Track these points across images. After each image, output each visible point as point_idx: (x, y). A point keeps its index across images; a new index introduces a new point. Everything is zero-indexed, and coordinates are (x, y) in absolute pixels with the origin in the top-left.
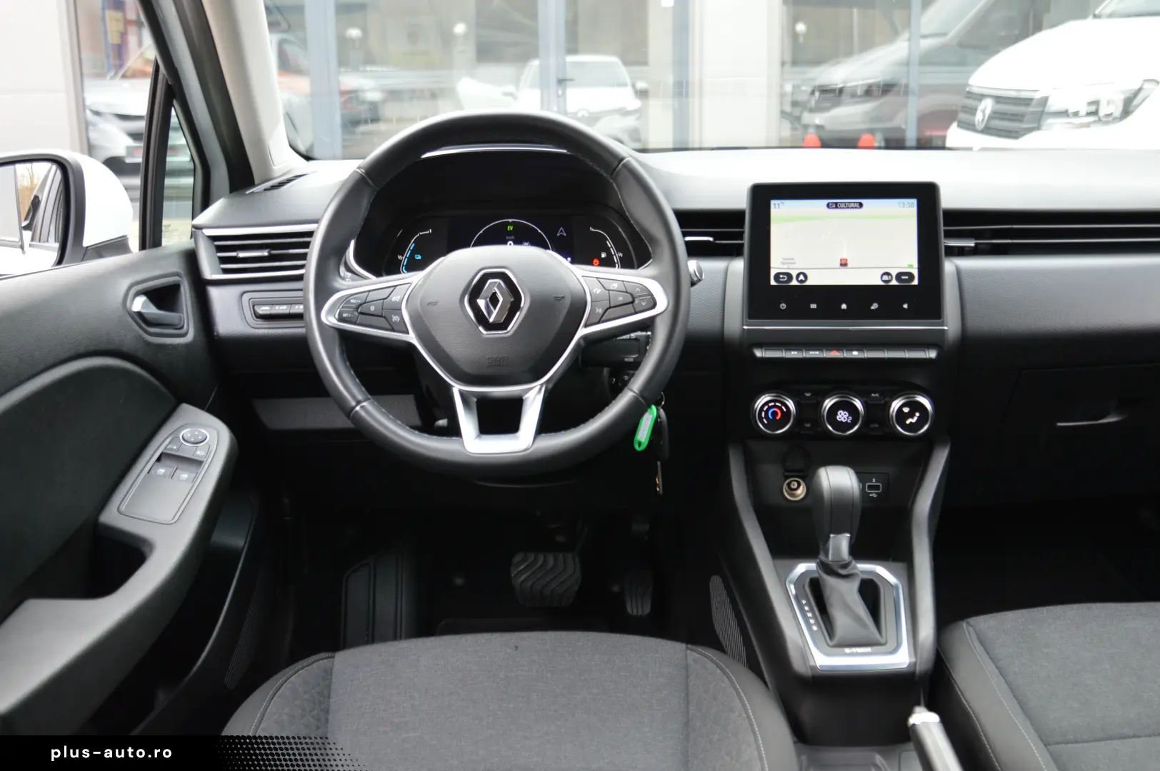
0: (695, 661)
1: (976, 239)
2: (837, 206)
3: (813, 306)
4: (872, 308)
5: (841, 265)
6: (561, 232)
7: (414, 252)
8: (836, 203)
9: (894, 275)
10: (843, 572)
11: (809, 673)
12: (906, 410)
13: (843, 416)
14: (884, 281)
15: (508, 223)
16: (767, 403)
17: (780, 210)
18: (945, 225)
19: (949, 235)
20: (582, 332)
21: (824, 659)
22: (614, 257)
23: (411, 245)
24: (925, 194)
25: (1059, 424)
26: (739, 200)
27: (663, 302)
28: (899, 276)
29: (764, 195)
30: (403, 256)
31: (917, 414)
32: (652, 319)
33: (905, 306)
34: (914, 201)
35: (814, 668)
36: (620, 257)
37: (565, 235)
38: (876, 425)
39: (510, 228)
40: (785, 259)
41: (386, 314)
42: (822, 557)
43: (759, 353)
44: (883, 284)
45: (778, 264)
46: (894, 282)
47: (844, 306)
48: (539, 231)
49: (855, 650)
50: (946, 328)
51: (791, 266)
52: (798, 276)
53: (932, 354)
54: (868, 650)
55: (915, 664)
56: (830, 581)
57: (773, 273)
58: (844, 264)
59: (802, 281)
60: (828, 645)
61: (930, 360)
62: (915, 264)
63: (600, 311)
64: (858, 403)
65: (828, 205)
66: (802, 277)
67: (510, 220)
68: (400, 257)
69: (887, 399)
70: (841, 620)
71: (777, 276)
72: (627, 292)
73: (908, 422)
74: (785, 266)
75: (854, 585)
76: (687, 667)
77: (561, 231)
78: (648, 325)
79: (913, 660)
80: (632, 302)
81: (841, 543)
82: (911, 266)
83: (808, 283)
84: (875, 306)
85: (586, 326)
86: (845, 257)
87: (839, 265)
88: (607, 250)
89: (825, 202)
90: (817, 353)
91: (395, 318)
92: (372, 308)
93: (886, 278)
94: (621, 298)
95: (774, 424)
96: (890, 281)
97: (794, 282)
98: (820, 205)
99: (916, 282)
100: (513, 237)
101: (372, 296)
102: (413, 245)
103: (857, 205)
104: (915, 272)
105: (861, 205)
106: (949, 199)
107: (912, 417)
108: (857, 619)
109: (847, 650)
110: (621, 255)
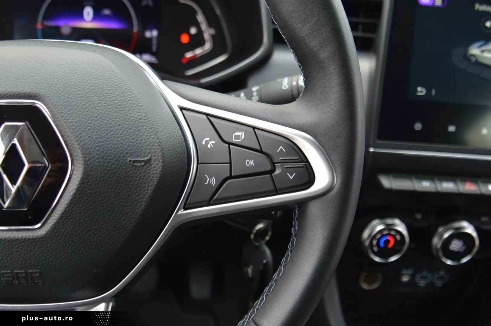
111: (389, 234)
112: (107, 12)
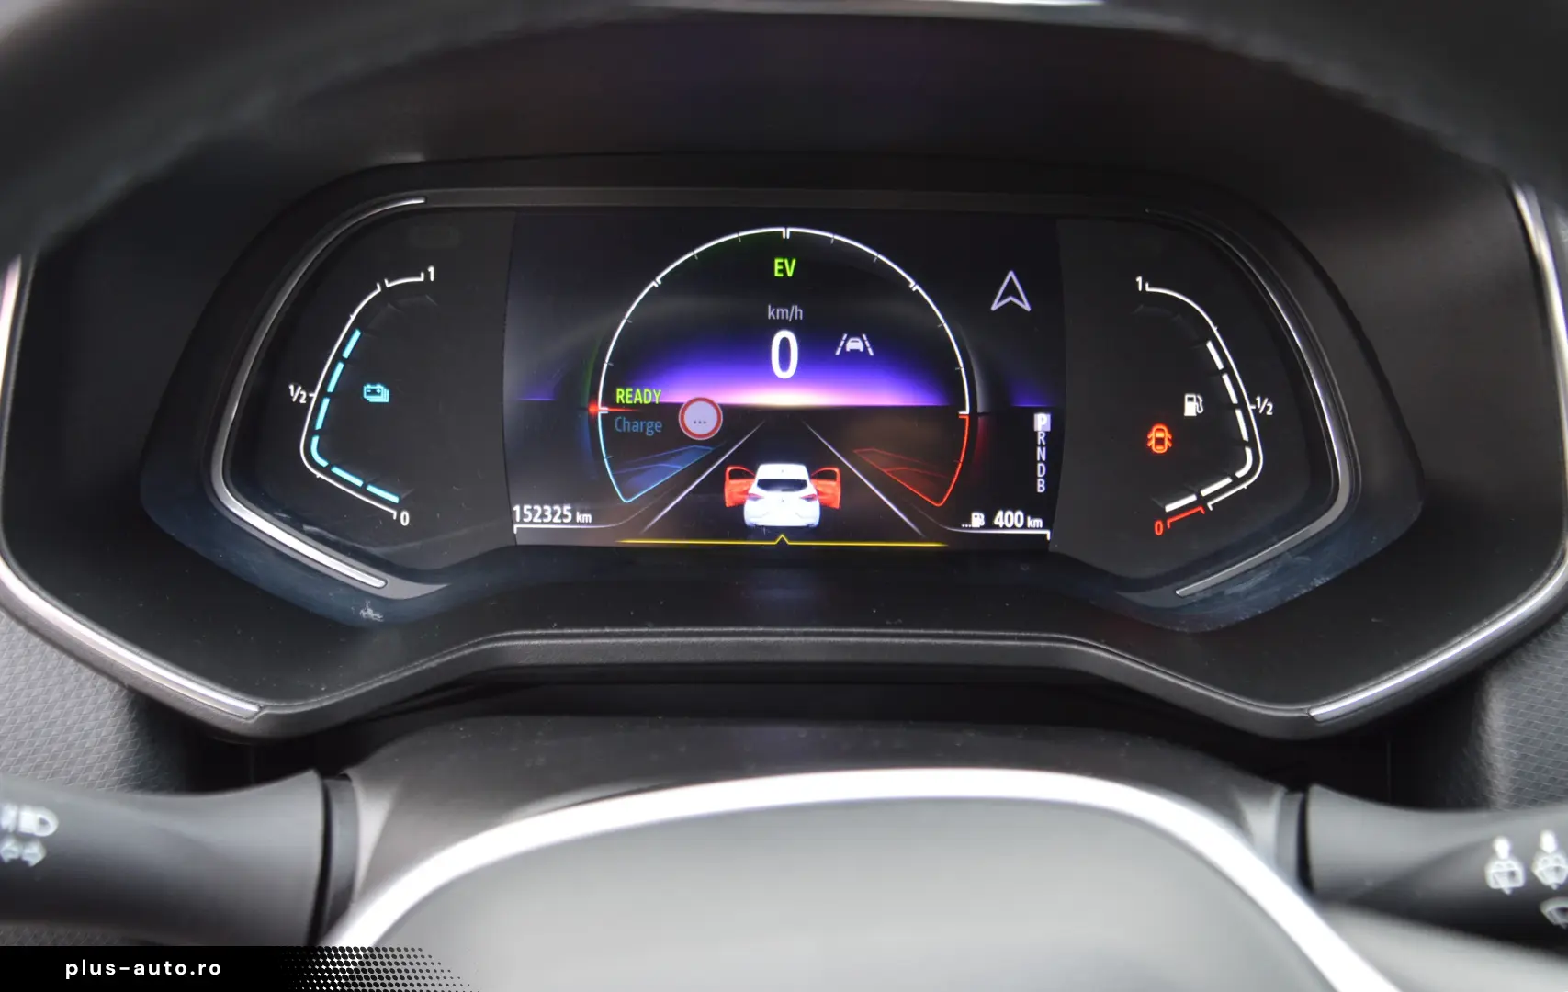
6: (1010, 293)
7: (361, 369)
15: (779, 247)
22: (1239, 413)
23: (350, 341)
30: (309, 388)
36: (1261, 417)
37: (1027, 307)
39: (784, 267)
48: (913, 286)
67: (786, 232)
68: (296, 392)
77: (1011, 290)
88: (1208, 384)
100: (797, 311)
102: (357, 334)
110: (1266, 406)
112: (855, 344)
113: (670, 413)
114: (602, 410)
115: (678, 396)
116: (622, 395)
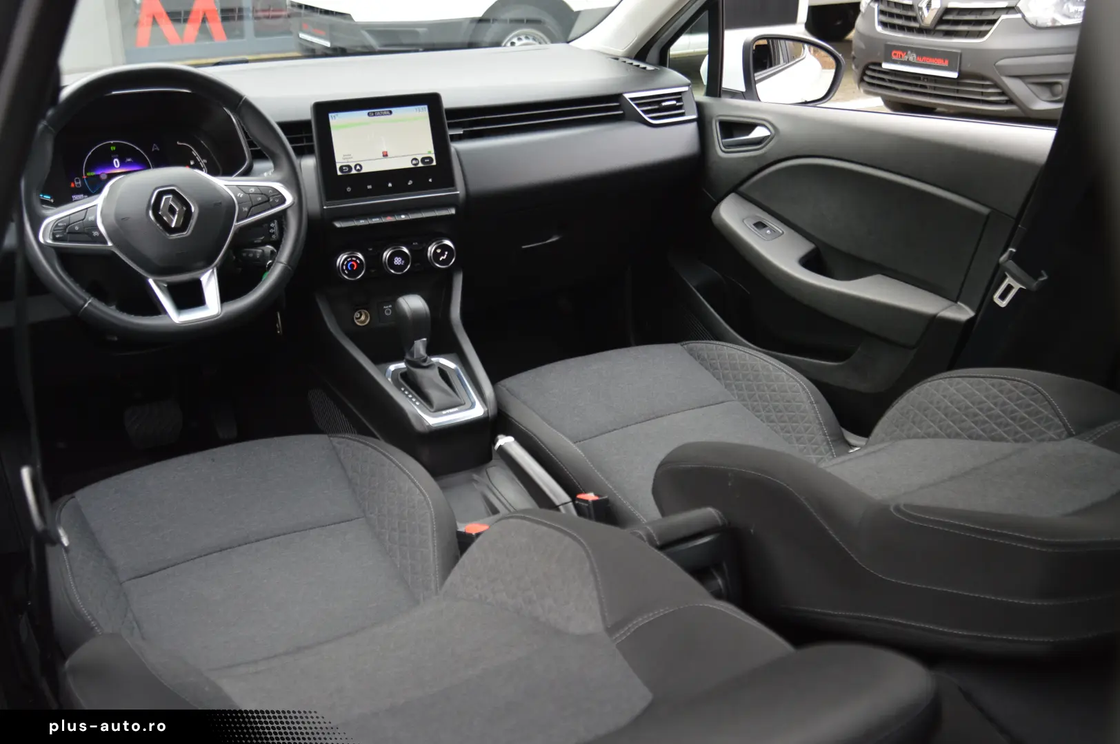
0: (339, 443)
1: (464, 128)
2: (374, 114)
3: (369, 187)
4: (409, 184)
5: (384, 156)
6: (155, 148)
8: (374, 112)
9: (420, 160)
10: (425, 364)
11: (427, 430)
12: (439, 251)
13: (398, 261)
14: (414, 164)
15: (111, 145)
16: (346, 259)
17: (337, 121)
18: (448, 119)
19: (452, 126)
20: (236, 224)
21: (434, 420)
22: (202, 165)
24: (431, 101)
25: (524, 247)
26: (306, 114)
27: (289, 198)
28: (423, 160)
29: (324, 110)
31: (446, 253)
32: (284, 211)
33: (430, 180)
34: (426, 107)
35: (429, 426)
36: (205, 163)
37: (158, 150)
38: (419, 264)
39: (113, 148)
40: (344, 156)
41: (87, 231)
42: (408, 357)
43: (338, 225)
44: (412, 166)
45: (340, 160)
46: (420, 165)
47: (390, 185)
48: (137, 148)
49: (448, 411)
50: (458, 192)
51: (350, 160)
52: (355, 166)
53: (453, 211)
54: (456, 409)
55: (488, 411)
56: (418, 371)
57: (338, 166)
58: (385, 155)
59: (358, 170)
60: (430, 411)
61: (452, 215)
62: (433, 151)
63: (246, 209)
64: (405, 250)
65: (369, 114)
66: (358, 167)
67: (112, 142)
69: (424, 245)
70: (434, 395)
71: (341, 168)
72: (262, 194)
73: (441, 259)
74: (346, 161)
75: (436, 371)
76: (334, 448)
78: (282, 216)
79: (486, 409)
80: (269, 200)
81: (420, 346)
82: (430, 152)
83: (363, 171)
84: (410, 183)
85: (238, 221)
86: (385, 150)
87: (382, 155)
88: (194, 158)
89: (366, 112)
90: (378, 219)
91: (95, 233)
92: (77, 228)
93: (414, 162)
94: (260, 199)
95: (353, 273)
96: (417, 164)
97: (354, 172)
98: (362, 115)
99: (434, 163)
100: (117, 156)
101: (73, 219)
103: (388, 113)
104: (433, 156)
105: (391, 112)
106: (448, 102)
107: (444, 256)
108: (443, 391)
109: (444, 412)
110: (205, 161)
111: (352, 261)
112: (129, 160)
113: (98, 176)
114: (85, 177)
115: (99, 173)
116: (89, 174)
